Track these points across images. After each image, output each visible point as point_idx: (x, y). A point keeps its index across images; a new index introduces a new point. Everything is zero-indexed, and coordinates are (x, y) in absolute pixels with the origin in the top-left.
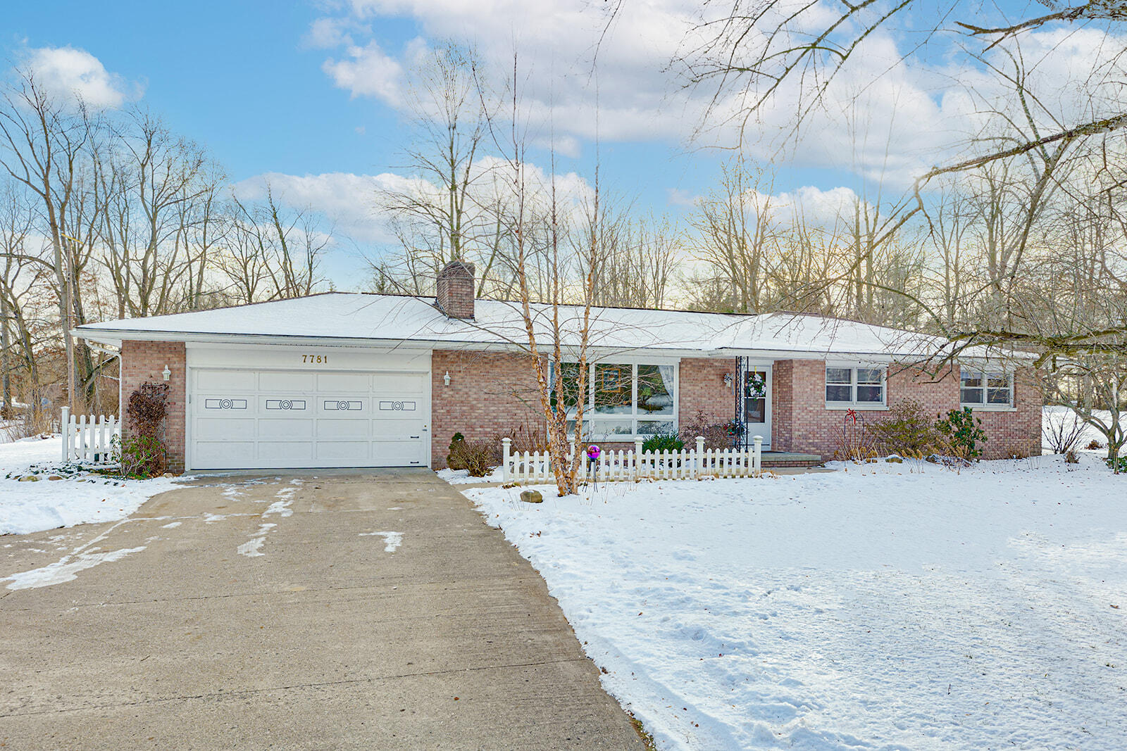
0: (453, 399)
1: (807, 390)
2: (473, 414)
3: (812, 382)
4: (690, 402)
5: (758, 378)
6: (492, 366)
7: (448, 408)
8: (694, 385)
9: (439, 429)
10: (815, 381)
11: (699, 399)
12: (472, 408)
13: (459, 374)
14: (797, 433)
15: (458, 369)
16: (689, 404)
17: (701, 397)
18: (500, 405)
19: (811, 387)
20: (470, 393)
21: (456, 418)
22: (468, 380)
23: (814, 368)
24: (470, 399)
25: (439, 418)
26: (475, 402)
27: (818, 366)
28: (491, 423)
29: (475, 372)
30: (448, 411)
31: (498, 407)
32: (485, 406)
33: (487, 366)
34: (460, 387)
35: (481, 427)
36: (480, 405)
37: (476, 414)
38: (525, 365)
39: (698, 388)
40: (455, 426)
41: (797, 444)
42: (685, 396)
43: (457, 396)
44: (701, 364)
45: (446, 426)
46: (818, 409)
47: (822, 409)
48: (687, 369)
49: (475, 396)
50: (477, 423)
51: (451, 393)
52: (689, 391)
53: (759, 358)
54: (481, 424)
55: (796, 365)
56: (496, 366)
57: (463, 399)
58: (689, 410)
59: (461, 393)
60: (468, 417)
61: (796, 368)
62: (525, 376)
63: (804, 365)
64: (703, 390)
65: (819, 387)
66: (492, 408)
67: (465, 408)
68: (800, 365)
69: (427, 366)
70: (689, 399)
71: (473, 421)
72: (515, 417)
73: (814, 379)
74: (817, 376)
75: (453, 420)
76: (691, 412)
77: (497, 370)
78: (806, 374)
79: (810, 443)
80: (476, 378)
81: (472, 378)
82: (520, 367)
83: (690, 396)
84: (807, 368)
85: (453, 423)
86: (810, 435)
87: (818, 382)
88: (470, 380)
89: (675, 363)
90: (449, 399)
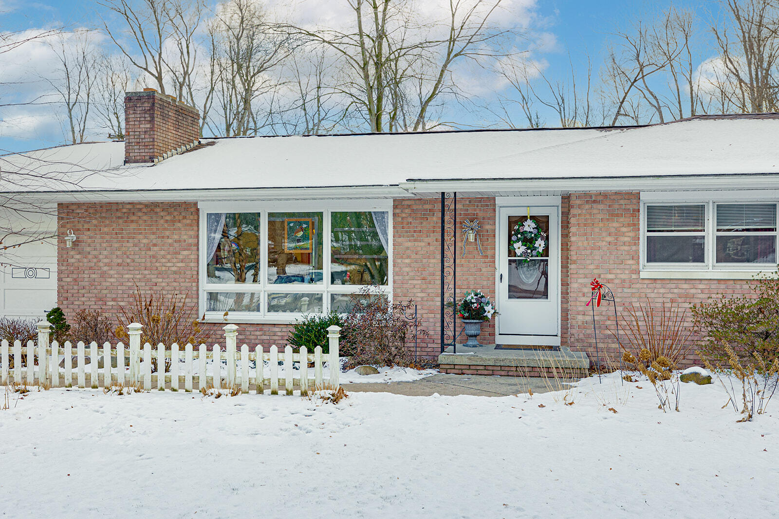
0: (81, 264)
1: (600, 244)
2: (104, 284)
3: (613, 230)
4: (409, 265)
5: (529, 226)
6: (126, 222)
7: (75, 276)
8: (415, 241)
9: (65, 302)
10: (616, 229)
11: (425, 261)
12: (103, 275)
13: (88, 233)
14: (580, 318)
15: (86, 226)
16: (407, 269)
17: (429, 257)
18: (137, 272)
19: (609, 239)
20: (101, 257)
21: (84, 288)
22: (98, 240)
23: (616, 206)
24: (101, 264)
25: (65, 288)
26: (105, 268)
27: (622, 202)
28: (126, 296)
29: (106, 229)
30: (75, 280)
31: (134, 274)
32: (118, 273)
33: (121, 221)
34: (88, 249)
35: (114, 300)
36: (112, 272)
37: (108, 284)
38: (168, 218)
39: (422, 244)
40: (83, 299)
41: (581, 336)
42: (402, 257)
43: (85, 260)
44: (428, 207)
45: (72, 299)
46: (623, 276)
47: (634, 276)
48: (404, 215)
49: (106, 261)
50: (108, 295)
51: (78, 257)
52: (408, 248)
53: (520, 194)
54: (114, 296)
55: (578, 202)
56: (132, 221)
57: (93, 264)
58: (407, 278)
59: (90, 257)
60: (99, 287)
61: (579, 206)
62: (167, 233)
63: (594, 202)
64: (432, 248)
65: (626, 239)
66: (127, 276)
67: (93, 276)
68: (587, 202)
69: (52, 224)
70: (407, 261)
71: (105, 292)
72: (155, 288)
73: (615, 224)
74: (622, 219)
75: (80, 291)
76: (410, 282)
77: (133, 226)
78: (600, 217)
79: (609, 336)
80: (107, 237)
81: (102, 238)
82: (162, 222)
83: (409, 257)
84: (601, 206)
85: (81, 295)
86: (609, 323)
87: (624, 229)
88: (100, 241)
89: (387, 206)
90: (76, 264)
